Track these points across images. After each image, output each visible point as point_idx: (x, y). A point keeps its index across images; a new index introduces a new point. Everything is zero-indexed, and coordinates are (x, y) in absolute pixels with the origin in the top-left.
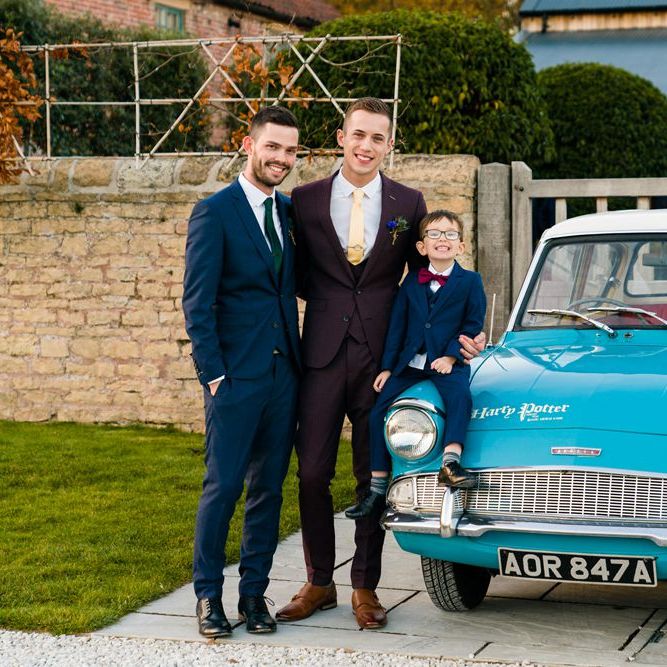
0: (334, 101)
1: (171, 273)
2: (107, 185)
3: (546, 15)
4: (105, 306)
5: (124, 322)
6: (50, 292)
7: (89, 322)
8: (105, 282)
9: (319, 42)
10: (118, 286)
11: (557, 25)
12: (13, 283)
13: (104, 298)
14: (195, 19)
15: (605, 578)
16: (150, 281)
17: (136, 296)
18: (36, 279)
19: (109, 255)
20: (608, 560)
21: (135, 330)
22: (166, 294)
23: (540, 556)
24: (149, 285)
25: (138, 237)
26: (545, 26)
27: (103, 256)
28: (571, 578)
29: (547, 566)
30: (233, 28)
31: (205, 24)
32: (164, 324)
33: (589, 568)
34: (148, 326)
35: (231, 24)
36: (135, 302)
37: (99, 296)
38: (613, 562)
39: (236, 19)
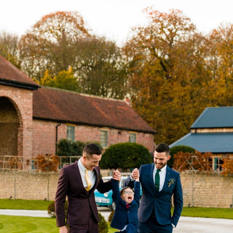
3: (196, 129)
11: (199, 131)
14: (110, 133)
26: (196, 131)
30: (120, 134)
31: (112, 133)
35: (119, 133)
39: (120, 132)
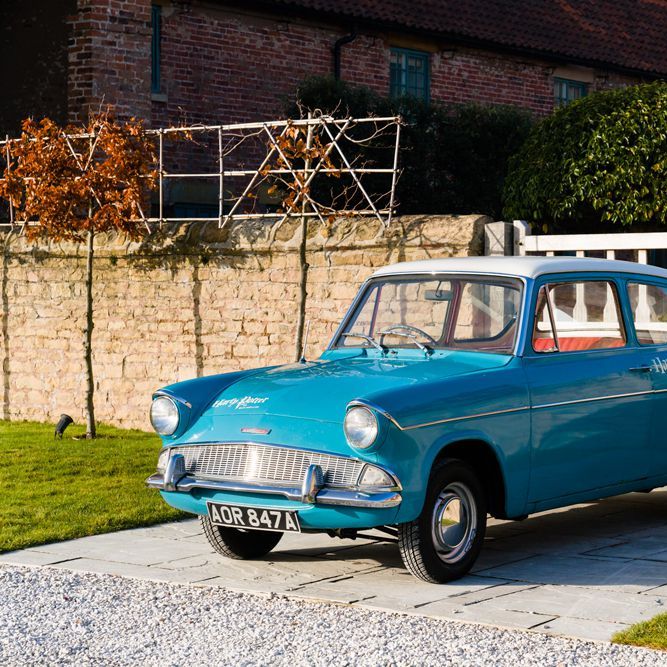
0: (352, 171)
1: (267, 313)
2: (225, 241)
4: (221, 340)
5: (235, 354)
6: (186, 328)
7: (211, 353)
8: (222, 321)
9: (344, 123)
10: (230, 324)
12: (161, 321)
13: (221, 334)
15: (270, 526)
16: (252, 320)
17: (243, 332)
18: (175, 318)
19: (225, 298)
20: (268, 511)
21: (242, 360)
22: (262, 331)
23: (229, 507)
24: (252, 323)
25: (245, 284)
27: (222, 299)
28: (249, 525)
29: (235, 516)
32: (262, 356)
33: (259, 517)
34: (251, 357)
36: (242, 337)
37: (217, 333)
38: (272, 513)
